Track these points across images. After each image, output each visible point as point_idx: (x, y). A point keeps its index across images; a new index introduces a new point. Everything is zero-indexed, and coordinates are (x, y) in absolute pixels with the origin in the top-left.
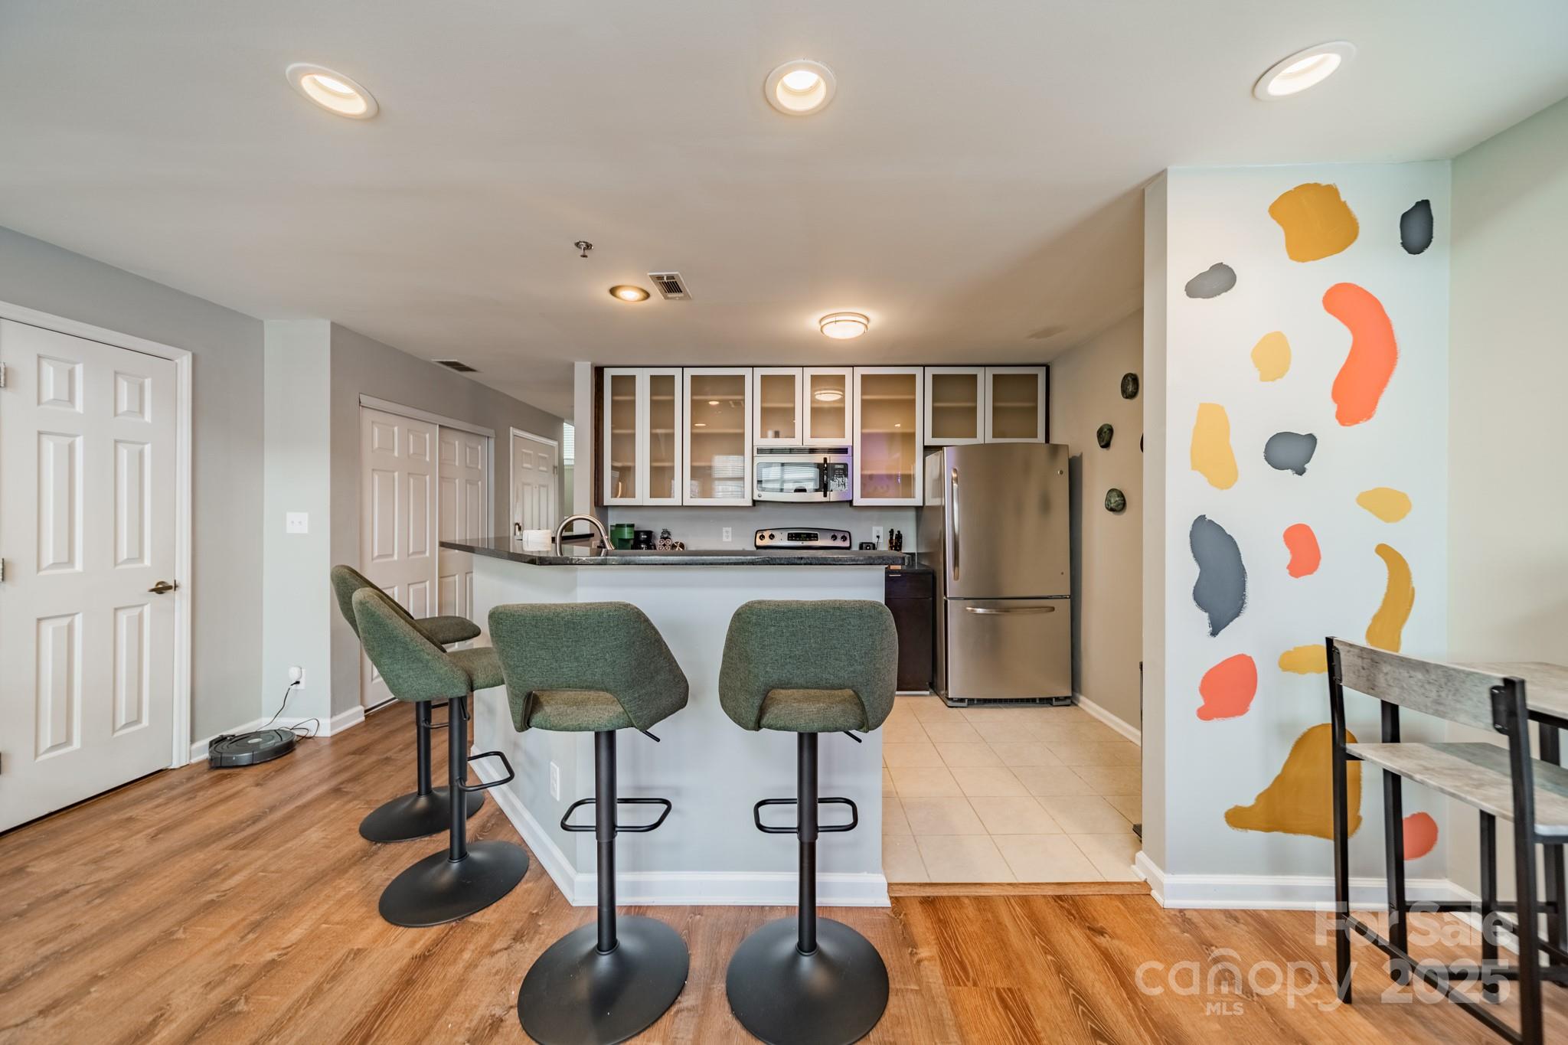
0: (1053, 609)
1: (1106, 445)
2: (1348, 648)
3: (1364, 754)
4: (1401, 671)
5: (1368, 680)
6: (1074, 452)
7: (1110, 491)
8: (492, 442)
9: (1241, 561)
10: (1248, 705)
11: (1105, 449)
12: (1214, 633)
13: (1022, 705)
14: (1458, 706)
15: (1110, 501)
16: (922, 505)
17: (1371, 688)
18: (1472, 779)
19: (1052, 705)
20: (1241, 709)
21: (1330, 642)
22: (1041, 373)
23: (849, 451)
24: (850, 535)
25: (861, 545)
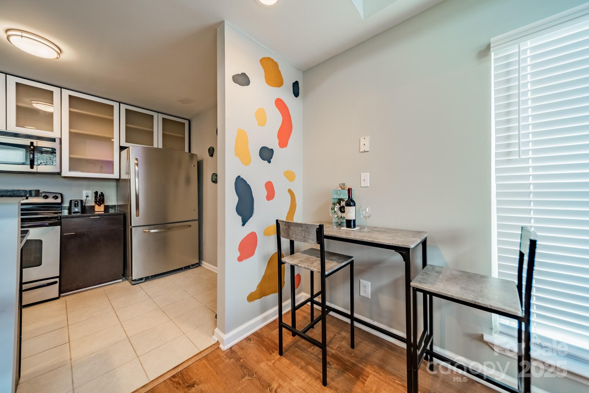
0: (190, 226)
1: (212, 155)
2: (282, 223)
3: (286, 261)
4: (296, 228)
5: (287, 233)
6: (200, 158)
7: (213, 174)
9: (252, 195)
10: (255, 251)
11: (211, 157)
12: (243, 225)
13: (176, 272)
14: (309, 237)
15: (213, 178)
16: (119, 178)
17: (288, 237)
18: (311, 261)
19: (190, 268)
20: (252, 254)
21: (277, 221)
22: (187, 123)
23: (58, 141)
24: (62, 195)
25: (71, 201)
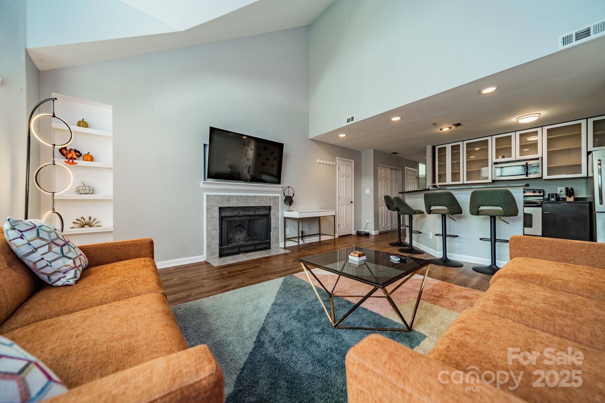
8: (401, 171)
16: (586, 176)
23: (540, 159)
24: (543, 191)
25: (549, 194)
